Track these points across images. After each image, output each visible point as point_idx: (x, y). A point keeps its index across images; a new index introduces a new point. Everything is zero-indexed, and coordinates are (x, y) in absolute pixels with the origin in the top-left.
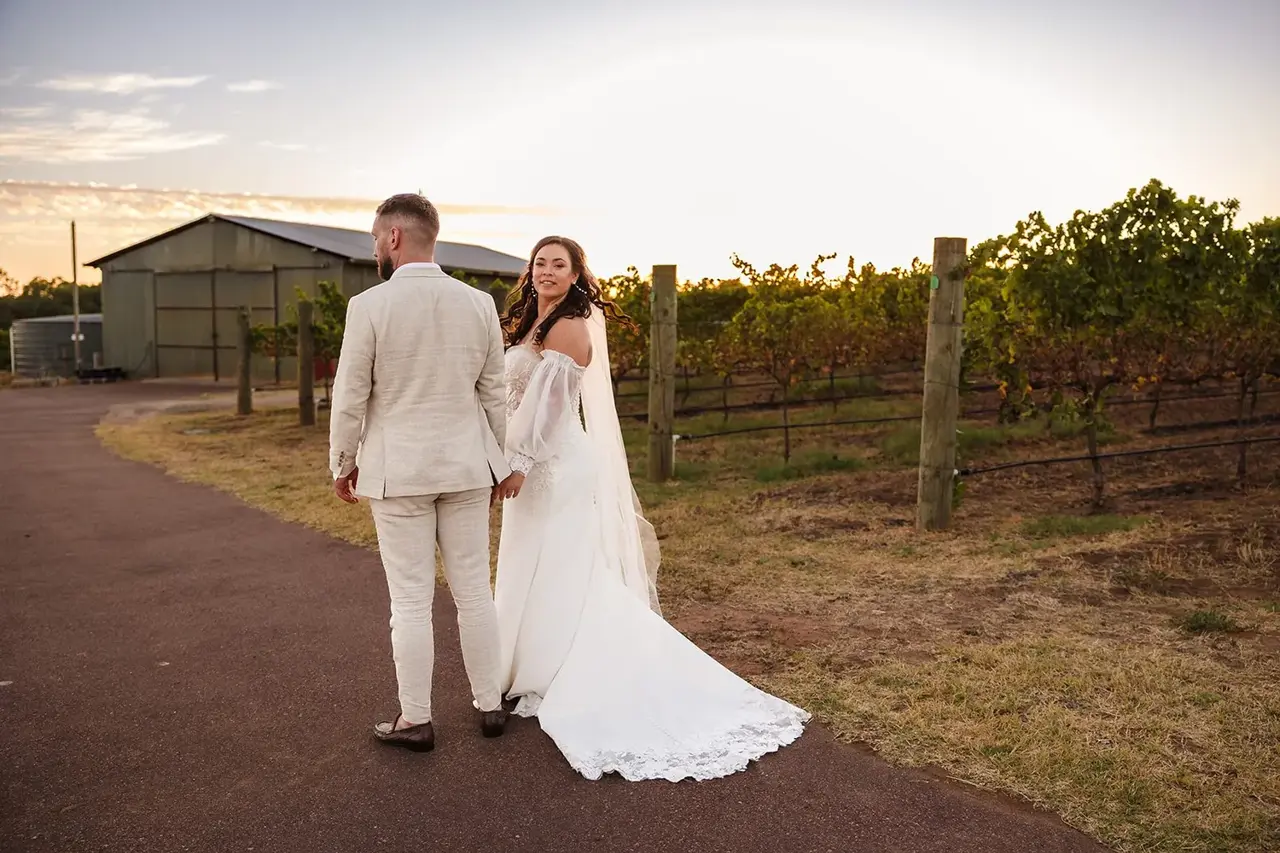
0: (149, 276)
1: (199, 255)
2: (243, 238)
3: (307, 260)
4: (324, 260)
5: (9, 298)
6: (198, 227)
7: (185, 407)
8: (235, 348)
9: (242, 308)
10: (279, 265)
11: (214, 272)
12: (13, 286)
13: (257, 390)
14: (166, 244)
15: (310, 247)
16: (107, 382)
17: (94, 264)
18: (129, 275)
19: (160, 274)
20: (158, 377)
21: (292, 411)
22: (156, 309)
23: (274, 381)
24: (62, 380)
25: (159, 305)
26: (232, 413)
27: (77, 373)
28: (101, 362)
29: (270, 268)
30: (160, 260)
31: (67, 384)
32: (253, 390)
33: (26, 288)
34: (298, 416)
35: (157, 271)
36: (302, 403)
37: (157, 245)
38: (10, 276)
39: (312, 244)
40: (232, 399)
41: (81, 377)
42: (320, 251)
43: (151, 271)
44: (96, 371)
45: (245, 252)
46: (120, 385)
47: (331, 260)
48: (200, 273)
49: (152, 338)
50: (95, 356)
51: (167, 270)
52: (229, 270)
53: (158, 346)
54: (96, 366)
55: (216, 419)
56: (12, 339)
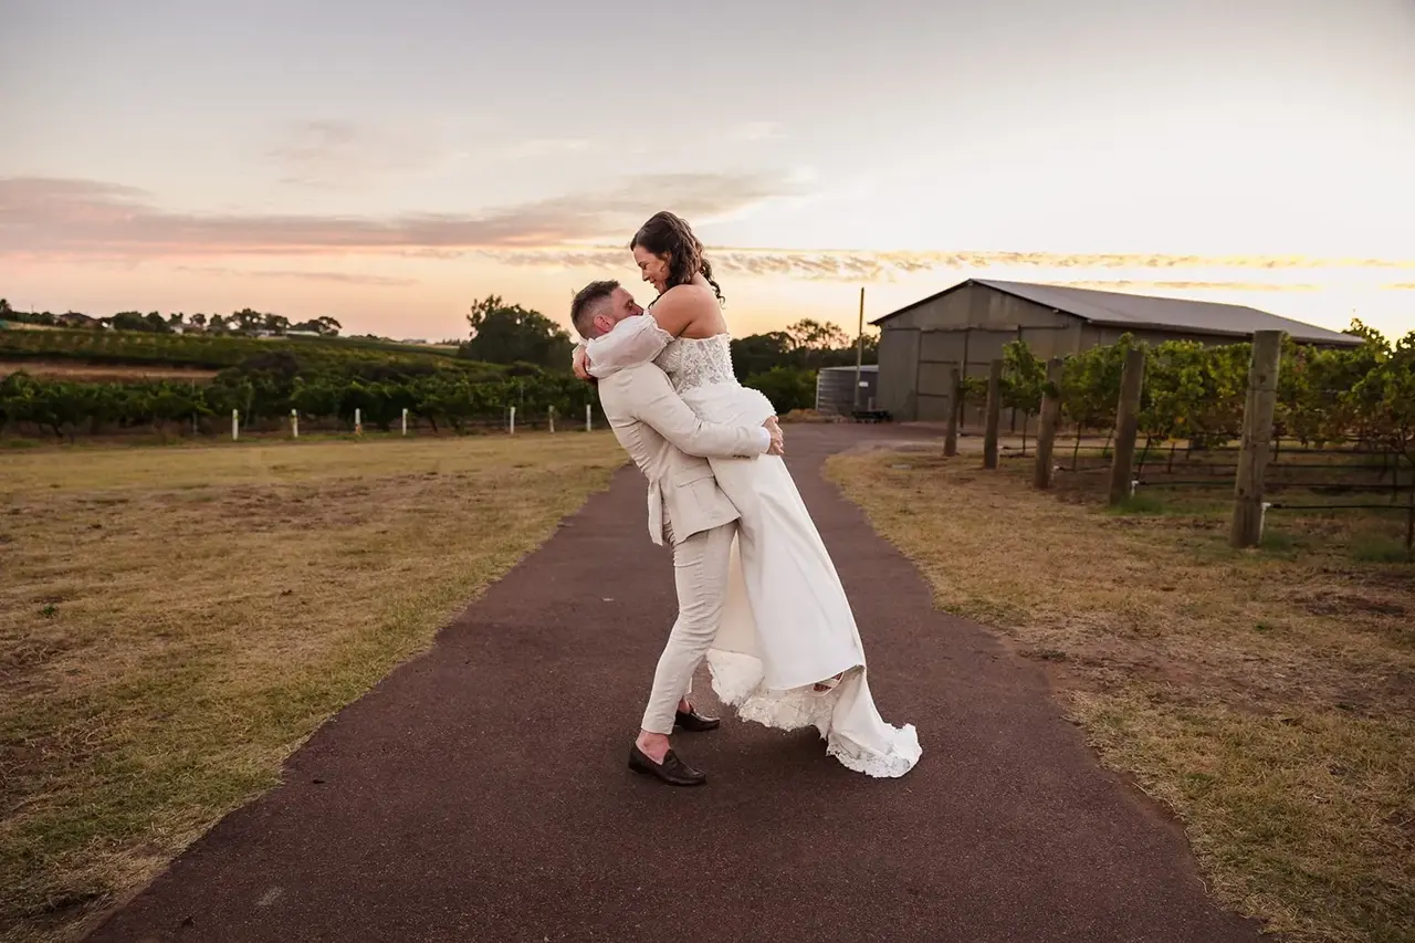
0: (916, 333)
1: (958, 315)
2: (995, 300)
3: (1048, 320)
4: (1065, 320)
5: (843, 350)
6: (959, 291)
7: (914, 446)
8: (946, 396)
9: (955, 363)
10: (1025, 325)
11: (968, 330)
12: (845, 340)
13: (963, 435)
14: (932, 307)
15: (1053, 308)
16: (875, 422)
17: (876, 323)
18: (904, 332)
19: (925, 332)
20: (915, 419)
21: (978, 456)
22: (920, 362)
23: (1009, 431)
24: (842, 419)
25: (923, 358)
26: (938, 454)
27: (853, 413)
28: (874, 407)
29: (1016, 328)
30: (926, 321)
31: (844, 422)
32: (958, 435)
33: (854, 342)
34: (981, 461)
35: (923, 329)
36: (986, 449)
37: (926, 306)
38: (843, 332)
39: (1055, 306)
40: (940, 443)
41: (857, 417)
42: (1062, 312)
43: (919, 329)
44: (868, 413)
45: (998, 313)
46: (884, 426)
47: (1071, 320)
48: (957, 331)
49: (914, 388)
50: (870, 399)
51: (932, 329)
52: (981, 329)
53: (918, 394)
54: (870, 410)
55: (924, 457)
56: (818, 383)
